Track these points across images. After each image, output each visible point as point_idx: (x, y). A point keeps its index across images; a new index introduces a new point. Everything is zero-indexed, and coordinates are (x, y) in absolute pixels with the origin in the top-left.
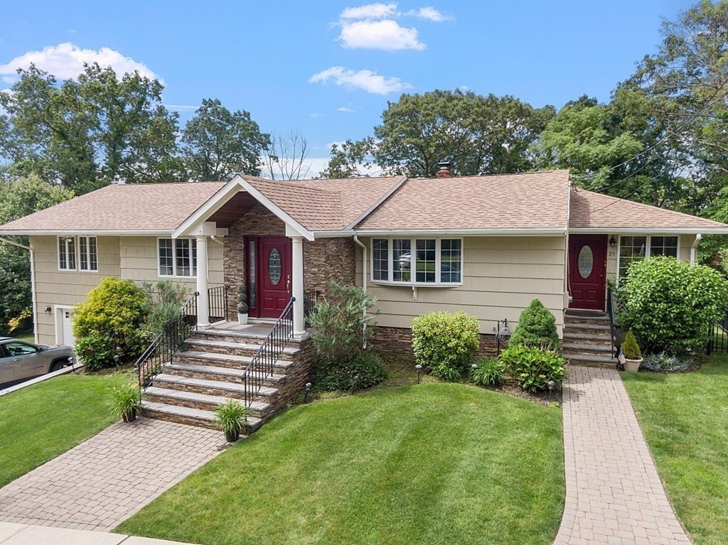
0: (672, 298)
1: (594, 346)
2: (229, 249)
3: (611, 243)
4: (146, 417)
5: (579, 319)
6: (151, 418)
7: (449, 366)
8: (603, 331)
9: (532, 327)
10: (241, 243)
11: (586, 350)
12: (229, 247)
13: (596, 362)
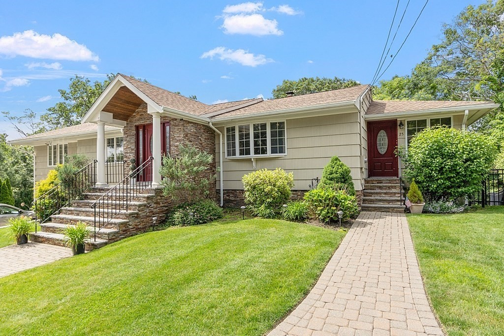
0: (446, 154)
1: (387, 198)
2: (126, 135)
3: (400, 126)
4: (36, 242)
5: (377, 180)
6: (39, 242)
7: (267, 208)
8: (395, 187)
9: (331, 176)
10: (133, 130)
11: (380, 201)
12: (127, 134)
13: (388, 208)
